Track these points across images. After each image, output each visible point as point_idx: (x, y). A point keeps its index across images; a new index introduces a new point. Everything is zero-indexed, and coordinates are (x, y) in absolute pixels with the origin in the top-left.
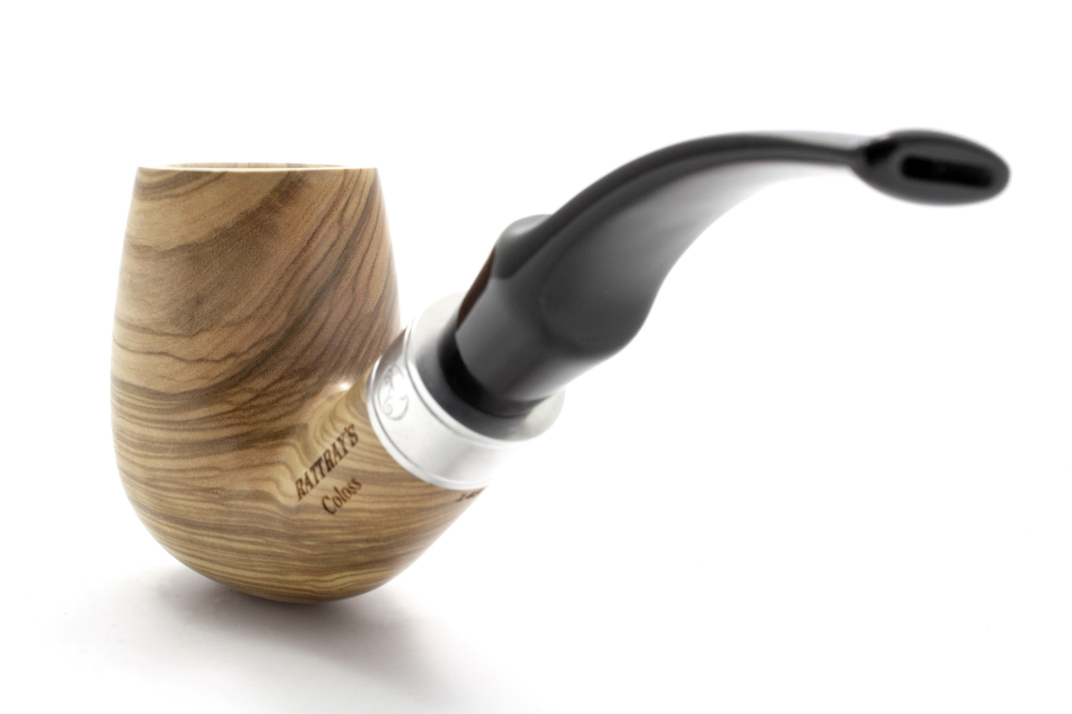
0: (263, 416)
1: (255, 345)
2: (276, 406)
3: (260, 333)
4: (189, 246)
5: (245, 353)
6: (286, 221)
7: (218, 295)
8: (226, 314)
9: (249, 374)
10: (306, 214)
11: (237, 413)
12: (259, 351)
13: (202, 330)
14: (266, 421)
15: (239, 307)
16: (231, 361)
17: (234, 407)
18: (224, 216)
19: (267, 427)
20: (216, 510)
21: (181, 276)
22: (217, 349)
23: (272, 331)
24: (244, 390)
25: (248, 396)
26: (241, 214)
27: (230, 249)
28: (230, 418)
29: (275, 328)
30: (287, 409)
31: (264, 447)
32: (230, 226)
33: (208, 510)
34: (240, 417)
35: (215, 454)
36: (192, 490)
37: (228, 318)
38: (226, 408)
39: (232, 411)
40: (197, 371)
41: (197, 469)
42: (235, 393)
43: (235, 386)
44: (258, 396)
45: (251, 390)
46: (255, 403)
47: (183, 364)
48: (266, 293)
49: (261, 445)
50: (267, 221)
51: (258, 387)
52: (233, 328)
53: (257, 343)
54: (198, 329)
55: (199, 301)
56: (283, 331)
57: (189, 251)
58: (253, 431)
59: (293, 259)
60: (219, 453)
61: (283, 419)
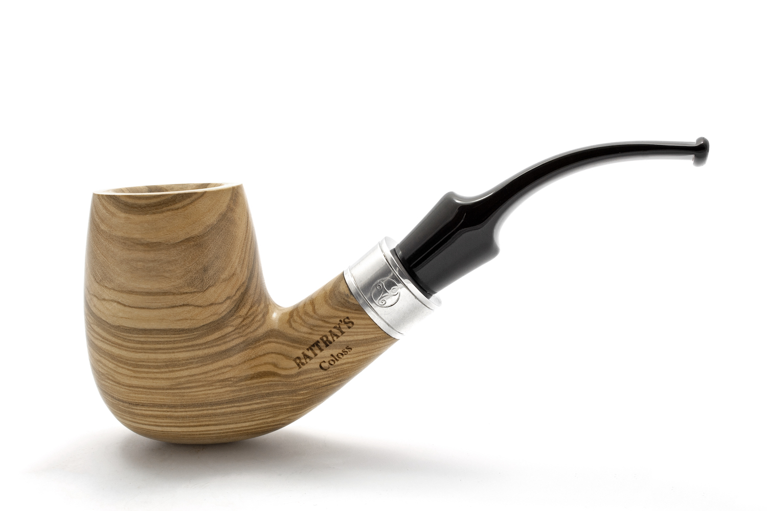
0: (249, 330)
1: (238, 290)
2: (254, 323)
3: (239, 283)
4: (193, 238)
5: (234, 295)
6: (238, 216)
7: (216, 264)
8: (222, 274)
9: (238, 307)
11: (237, 331)
12: (240, 293)
13: (210, 286)
14: (251, 332)
15: (228, 269)
16: (228, 302)
17: (234, 328)
18: (211, 217)
19: (252, 336)
20: (231, 391)
21: (190, 257)
22: (220, 296)
23: (243, 280)
24: (238, 317)
25: (240, 320)
26: (220, 215)
27: (218, 236)
28: (234, 334)
30: (259, 323)
31: (254, 347)
32: (216, 223)
33: (224, 392)
34: (238, 333)
36: (213, 383)
37: (223, 276)
38: (231, 329)
39: (234, 330)
40: (211, 311)
41: (216, 370)
42: (234, 320)
43: (232, 316)
44: (244, 319)
45: (240, 316)
46: (244, 323)
47: (200, 309)
48: (238, 259)
50: (232, 217)
51: (243, 314)
52: (226, 282)
53: (239, 288)
54: (207, 286)
55: (205, 270)
56: (248, 279)
57: (194, 241)
58: (246, 340)
61: (259, 329)
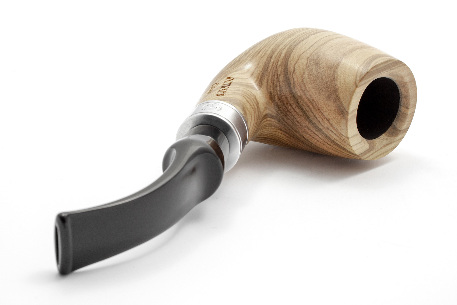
0: (270, 77)
1: (294, 80)
2: (272, 82)
3: (296, 84)
4: (338, 66)
5: (293, 76)
6: (330, 105)
7: (315, 71)
8: (308, 73)
9: (286, 76)
10: (331, 114)
11: (275, 67)
12: (291, 82)
13: (308, 62)
15: (308, 78)
16: (292, 70)
17: (278, 67)
18: (340, 81)
19: (266, 77)
21: (330, 60)
22: (299, 66)
23: (296, 88)
24: (281, 73)
25: (279, 74)
27: (328, 80)
28: (275, 64)
29: (297, 90)
30: (269, 86)
31: (260, 74)
34: (274, 68)
35: (268, 56)
37: (306, 73)
38: (279, 64)
39: (277, 66)
40: (296, 57)
42: (282, 69)
43: (284, 69)
44: (278, 77)
46: (276, 75)
47: (301, 53)
48: (308, 89)
49: (262, 73)
50: (332, 97)
51: (280, 78)
52: (302, 74)
53: (294, 82)
54: (309, 61)
55: (317, 64)
56: (295, 93)
57: (336, 65)
58: (267, 71)
59: (317, 104)
60: (267, 58)
61: (266, 83)
